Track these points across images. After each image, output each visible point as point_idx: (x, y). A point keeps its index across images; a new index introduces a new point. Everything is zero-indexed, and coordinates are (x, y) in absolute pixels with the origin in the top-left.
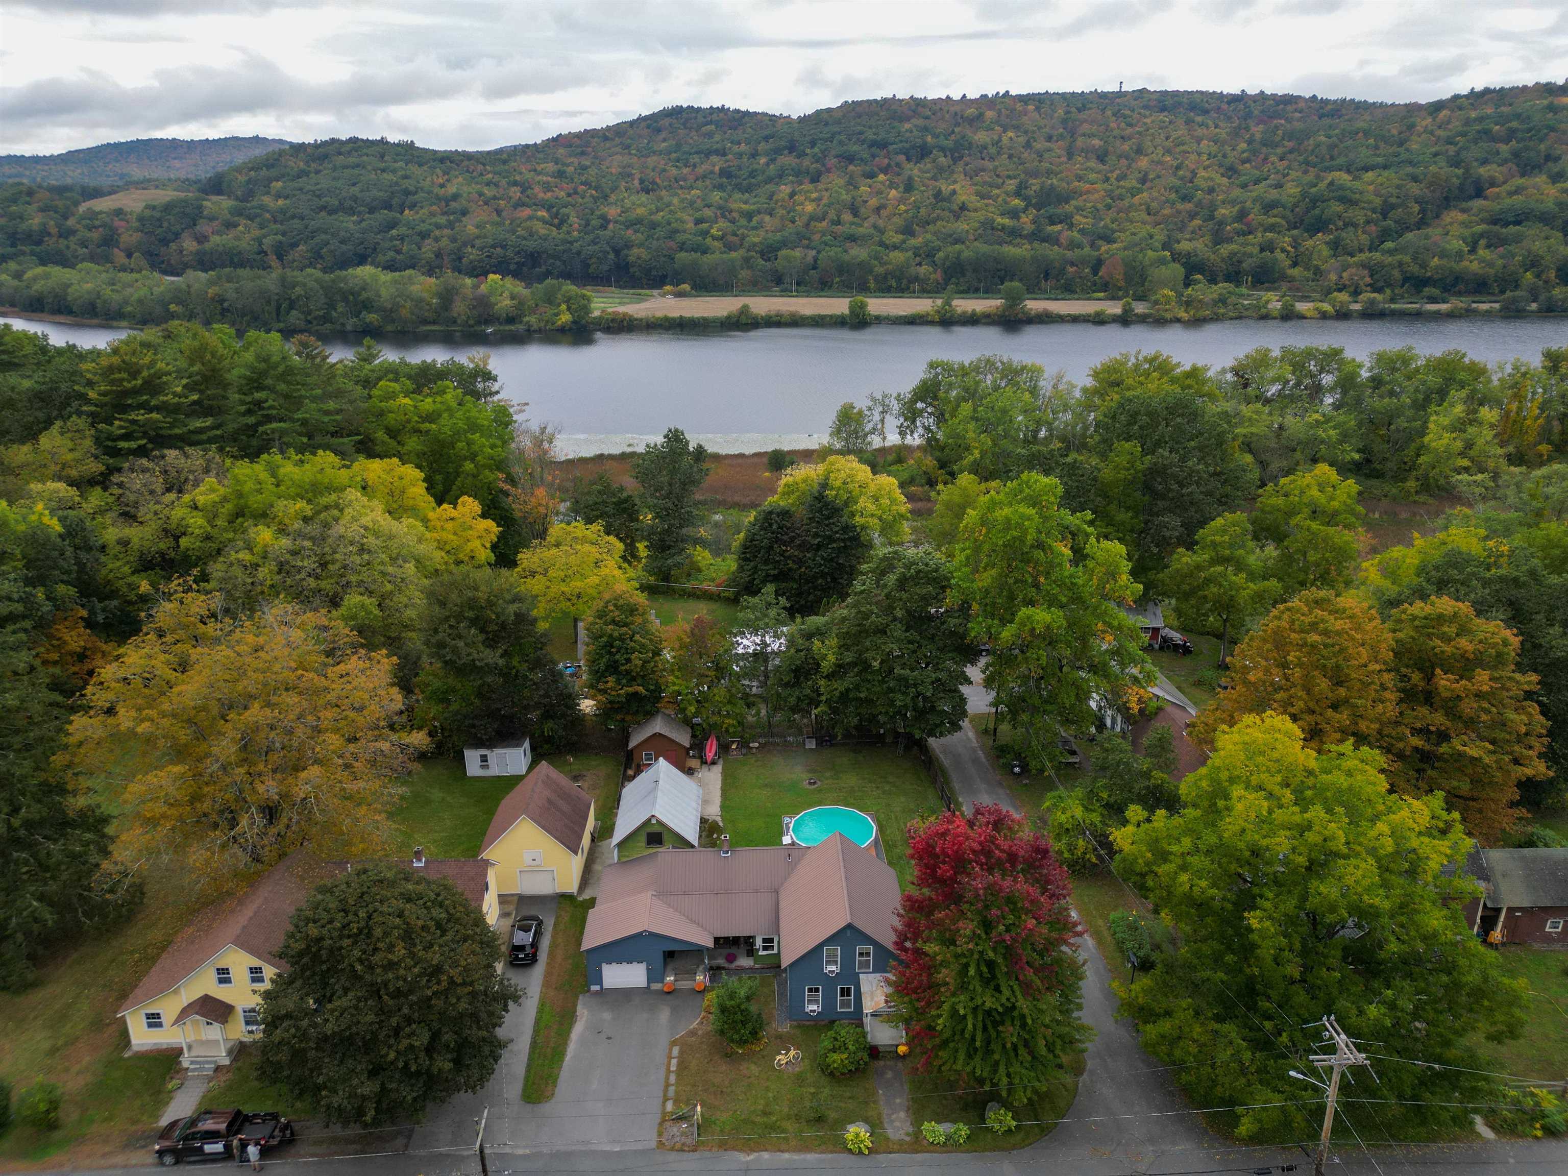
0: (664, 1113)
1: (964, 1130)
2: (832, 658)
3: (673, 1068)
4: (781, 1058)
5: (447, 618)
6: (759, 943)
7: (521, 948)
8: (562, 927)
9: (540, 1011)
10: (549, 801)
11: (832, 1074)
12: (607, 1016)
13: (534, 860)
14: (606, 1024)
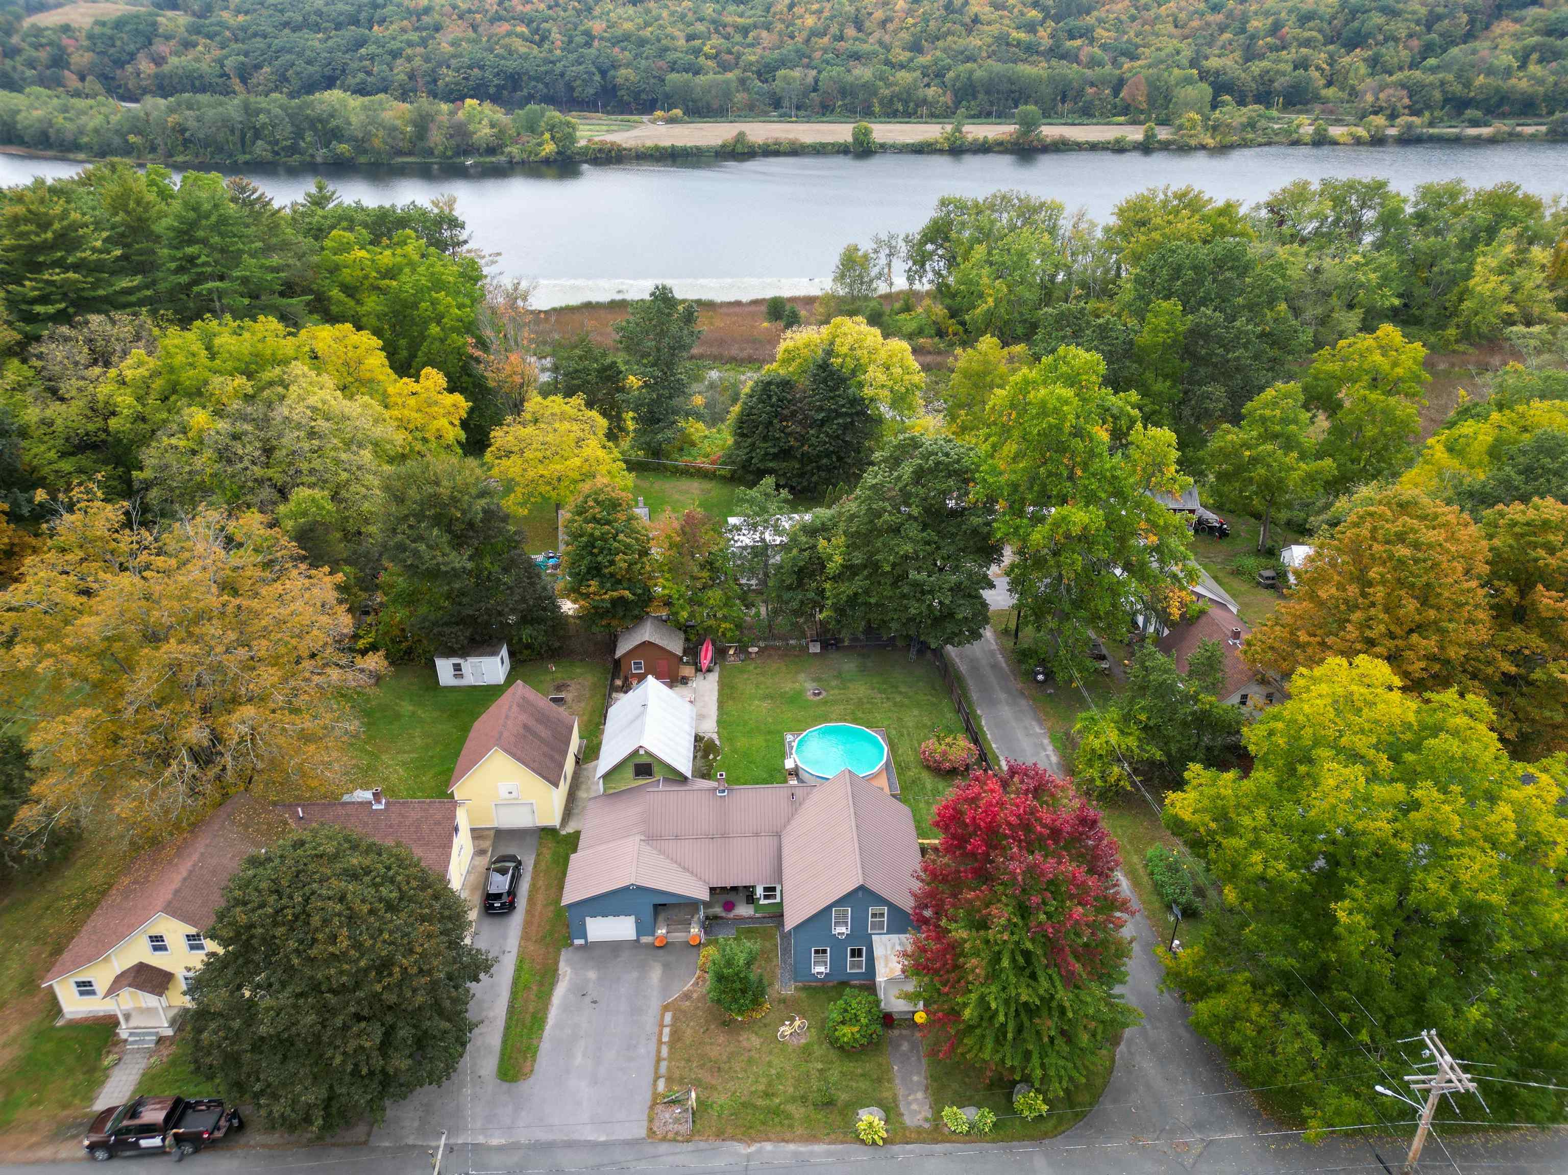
0: (655, 1095)
1: (991, 1118)
2: (838, 559)
3: (665, 1039)
4: (786, 1029)
5: (406, 517)
6: (759, 891)
7: (498, 896)
8: (543, 866)
9: (518, 970)
10: (525, 726)
11: (841, 1048)
12: (592, 975)
13: (510, 793)
14: (591, 985)
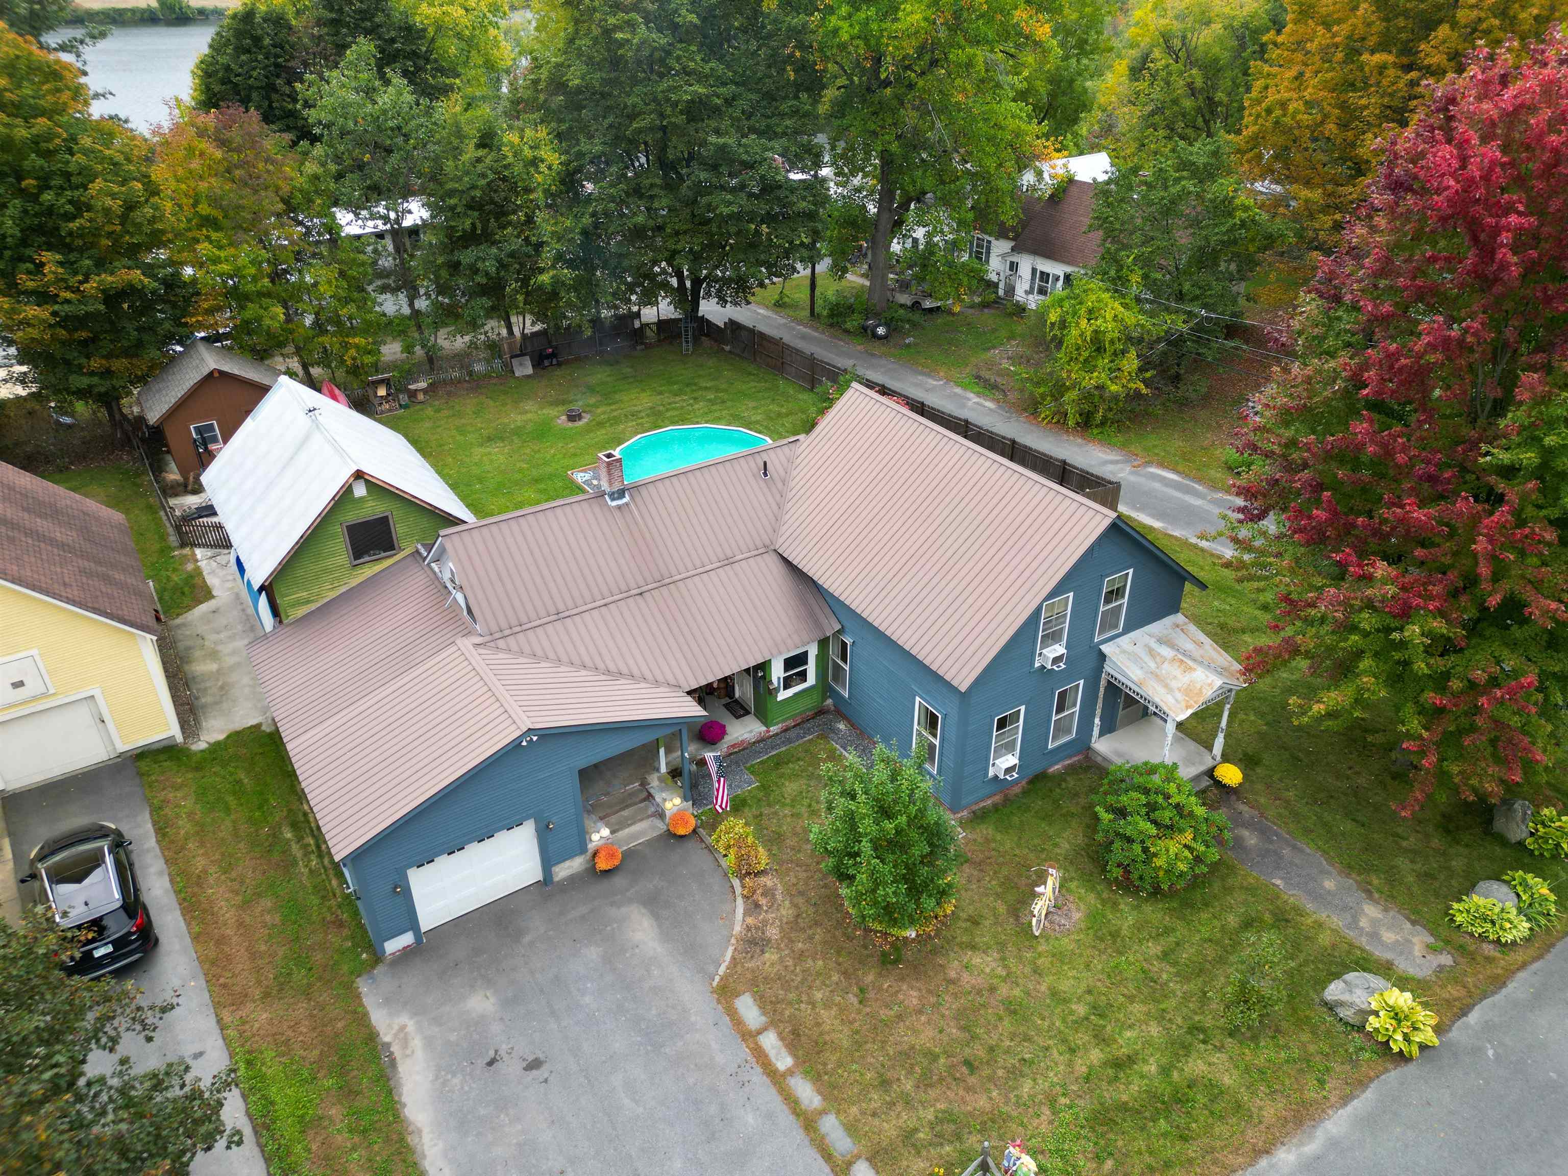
1: (1542, 885)
4: (1041, 905)
12: (481, 1003)
13: (19, 685)
14: (496, 1028)
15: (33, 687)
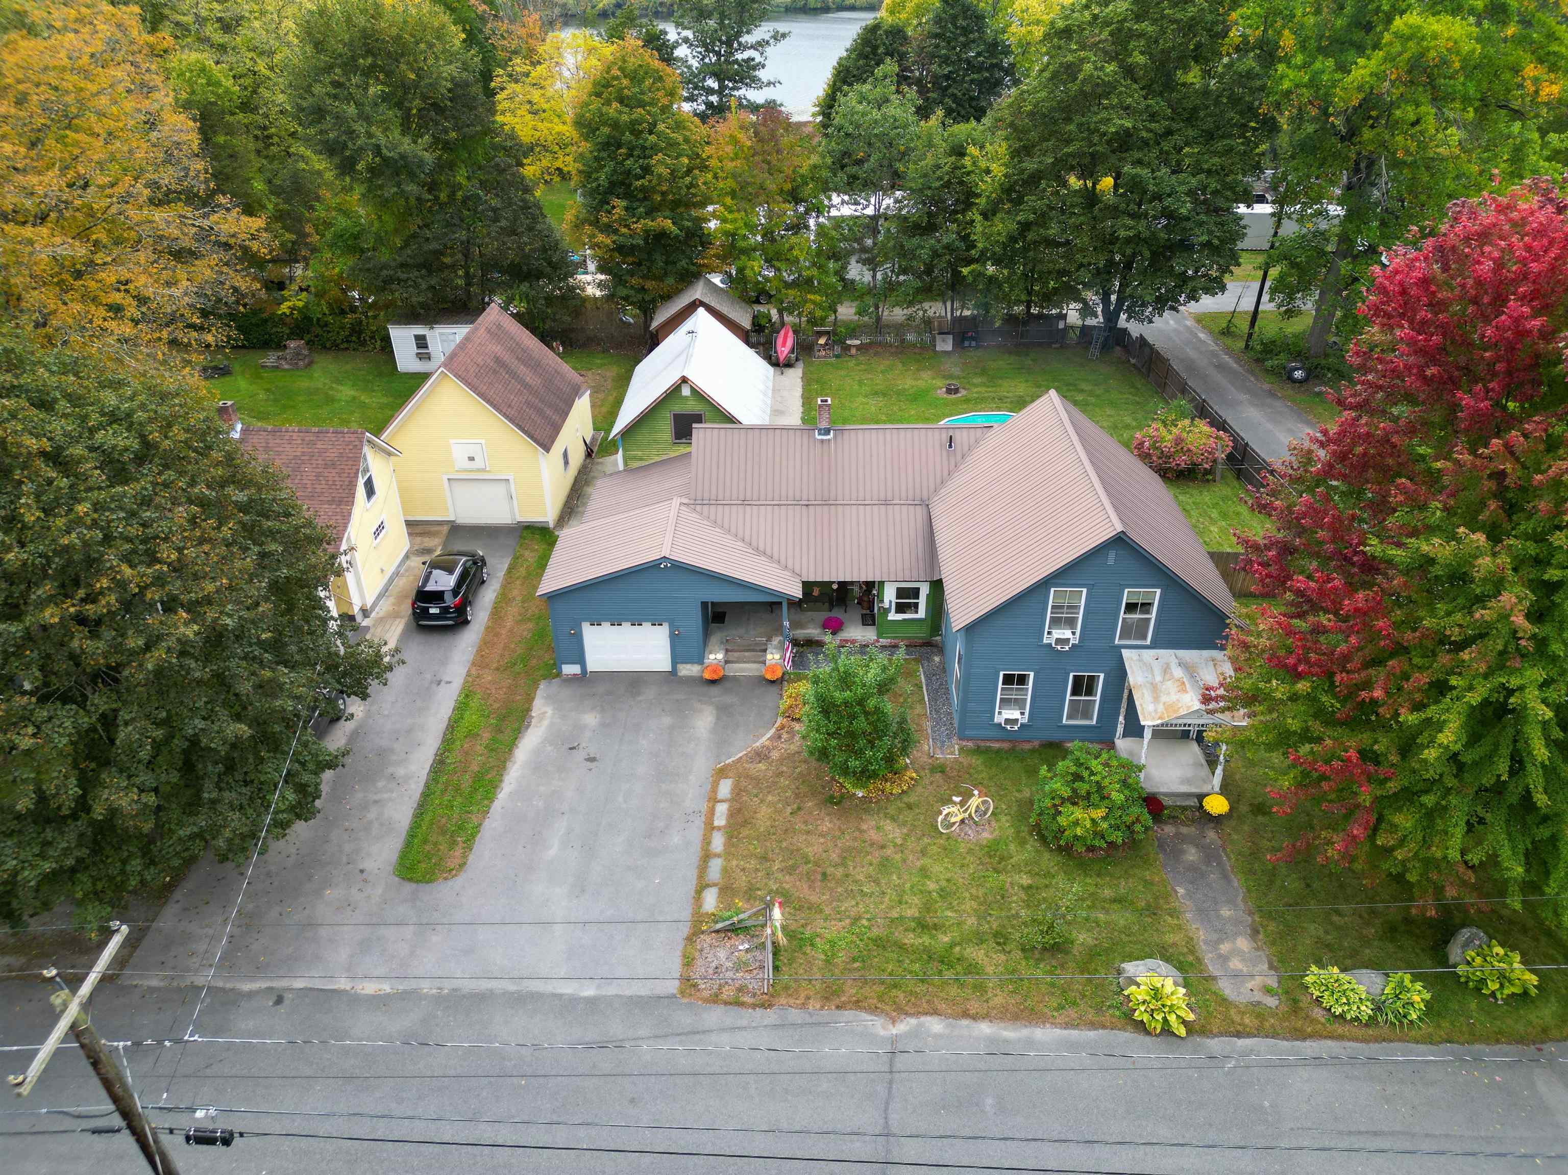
0: (698, 918)
1: (1418, 995)
3: (720, 820)
4: (953, 812)
6: (889, 595)
7: (437, 596)
9: (461, 708)
10: (498, 360)
11: (1066, 850)
12: (591, 719)
13: (472, 459)
14: (588, 734)
15: (478, 463)
